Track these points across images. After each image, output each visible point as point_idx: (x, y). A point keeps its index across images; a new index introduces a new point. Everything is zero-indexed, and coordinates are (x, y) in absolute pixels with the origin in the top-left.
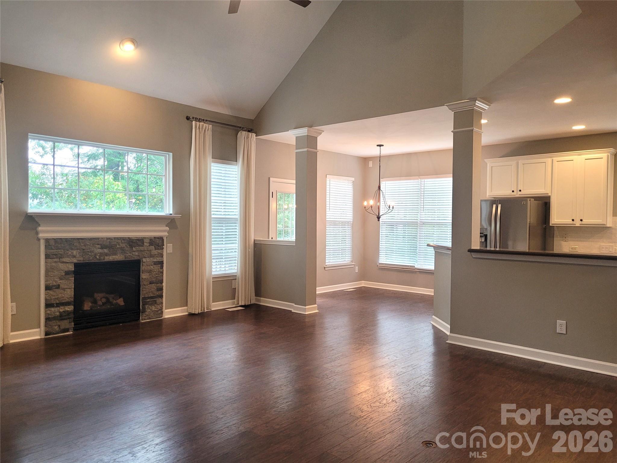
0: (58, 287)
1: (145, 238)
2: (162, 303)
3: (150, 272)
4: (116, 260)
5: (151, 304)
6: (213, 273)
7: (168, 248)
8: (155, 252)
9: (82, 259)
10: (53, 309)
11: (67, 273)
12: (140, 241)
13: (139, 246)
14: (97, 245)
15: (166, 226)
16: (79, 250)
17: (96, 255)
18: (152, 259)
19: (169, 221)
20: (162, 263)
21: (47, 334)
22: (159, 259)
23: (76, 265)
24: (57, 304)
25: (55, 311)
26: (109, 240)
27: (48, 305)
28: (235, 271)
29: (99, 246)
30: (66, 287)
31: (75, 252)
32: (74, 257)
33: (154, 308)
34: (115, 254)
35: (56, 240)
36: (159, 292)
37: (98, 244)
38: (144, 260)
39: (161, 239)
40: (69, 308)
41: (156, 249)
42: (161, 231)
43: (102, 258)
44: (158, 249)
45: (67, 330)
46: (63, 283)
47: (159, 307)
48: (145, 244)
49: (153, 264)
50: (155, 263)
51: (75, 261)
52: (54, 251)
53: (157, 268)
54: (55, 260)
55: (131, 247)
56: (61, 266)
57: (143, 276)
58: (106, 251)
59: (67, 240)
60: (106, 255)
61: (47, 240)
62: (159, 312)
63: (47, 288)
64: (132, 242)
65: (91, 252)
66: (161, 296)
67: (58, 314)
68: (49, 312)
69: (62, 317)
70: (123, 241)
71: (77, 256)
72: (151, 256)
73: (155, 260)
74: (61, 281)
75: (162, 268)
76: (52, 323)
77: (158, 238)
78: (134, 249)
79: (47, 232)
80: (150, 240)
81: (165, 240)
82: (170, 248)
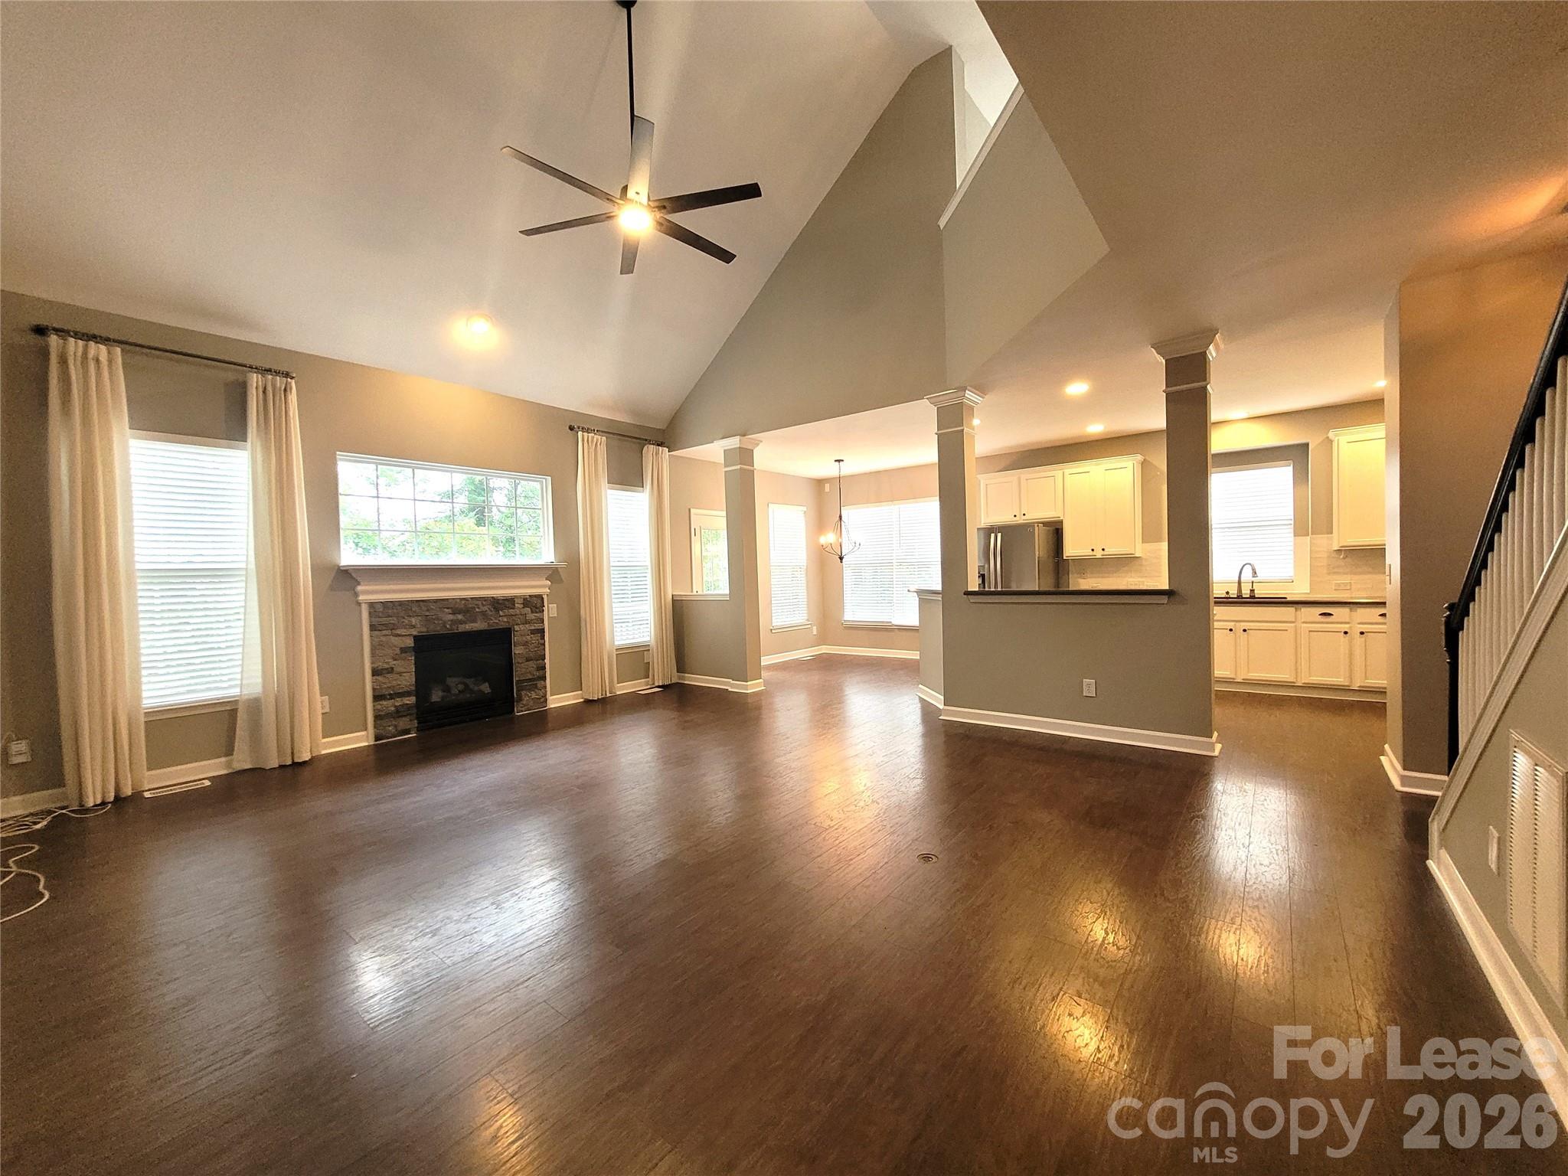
0: (391, 670)
1: (516, 597)
2: (545, 687)
3: (525, 644)
4: (475, 629)
5: (530, 690)
6: (616, 643)
7: (550, 611)
8: (531, 616)
9: (425, 630)
10: (384, 703)
11: (403, 650)
12: (510, 602)
13: (509, 608)
14: (446, 610)
15: (547, 579)
16: (420, 618)
17: (445, 623)
18: (527, 626)
19: (551, 573)
20: (542, 631)
21: (377, 738)
22: (538, 626)
23: (415, 637)
24: (390, 695)
25: (389, 705)
26: (463, 602)
27: (377, 698)
28: (648, 639)
29: (450, 611)
30: (403, 670)
31: (413, 621)
32: (414, 627)
33: (534, 695)
34: (474, 621)
35: (384, 604)
36: (541, 672)
37: (448, 608)
38: (516, 628)
39: (540, 597)
40: (409, 700)
41: (532, 612)
42: (539, 587)
43: (454, 627)
44: (537, 613)
45: (407, 732)
46: (399, 666)
47: (541, 693)
48: (517, 605)
49: (529, 633)
50: (533, 632)
51: (415, 632)
52: (384, 620)
53: (536, 637)
54: (384, 632)
55: (497, 610)
56: (395, 640)
57: (517, 650)
58: (460, 617)
59: (401, 603)
60: (461, 622)
61: (371, 605)
62: (542, 700)
63: (375, 672)
64: (498, 603)
65: (438, 619)
66: (544, 678)
67: (393, 709)
68: (379, 707)
69: (398, 713)
70: (484, 603)
71: (418, 626)
72: (527, 622)
73: (533, 628)
74: (395, 662)
75: (543, 638)
76: (384, 722)
77: (535, 596)
78: (501, 613)
79: (371, 593)
80: (524, 599)
81: (546, 599)
82: (554, 610)
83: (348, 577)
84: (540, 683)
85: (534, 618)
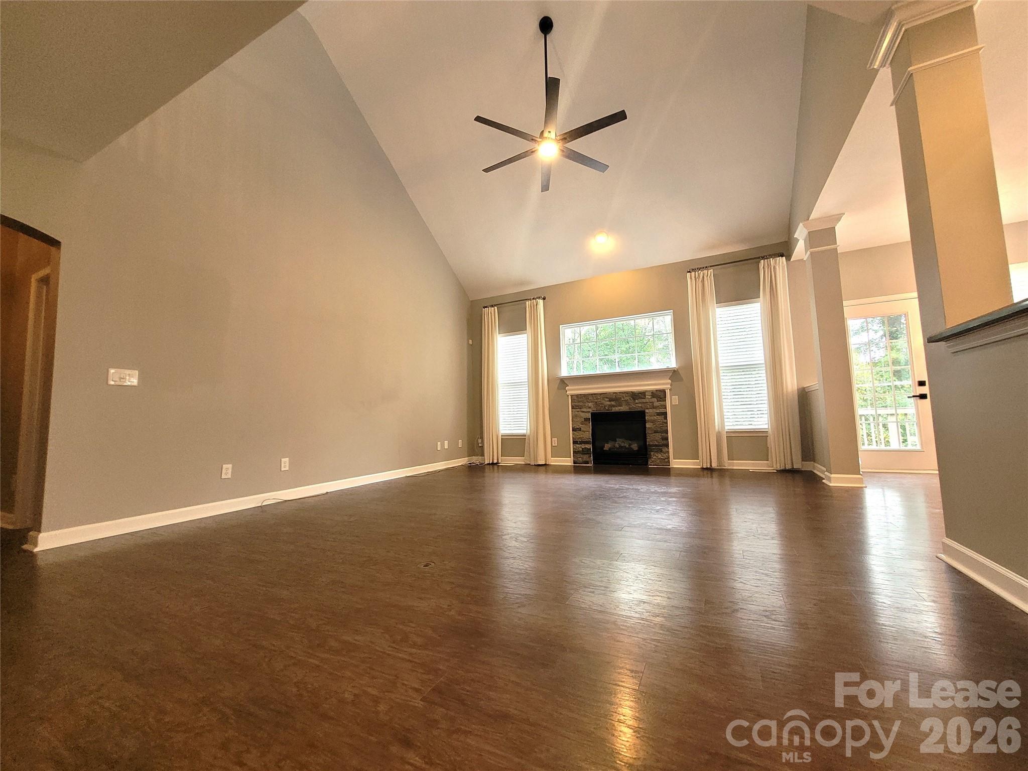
0: (580, 429)
1: (646, 391)
2: (668, 452)
3: (653, 422)
4: (621, 411)
5: (657, 452)
6: (727, 428)
7: (671, 401)
8: (657, 404)
9: (595, 409)
10: (577, 445)
11: (586, 420)
12: (642, 394)
13: (642, 398)
14: (606, 399)
15: (669, 379)
16: (593, 403)
17: (605, 406)
18: (654, 410)
19: (673, 374)
20: (665, 414)
21: (575, 463)
22: (662, 410)
23: (592, 413)
24: (580, 442)
25: (580, 447)
26: (614, 394)
27: (575, 442)
28: (766, 427)
29: (608, 400)
30: (586, 430)
31: (590, 404)
32: (590, 408)
33: (660, 456)
34: (621, 406)
35: (577, 395)
36: (665, 442)
38: (647, 411)
39: (664, 391)
40: (588, 446)
41: (658, 401)
42: (664, 384)
43: (610, 409)
44: (660, 401)
45: (587, 463)
46: (583, 427)
47: (665, 456)
48: (647, 397)
49: (655, 415)
50: (659, 414)
51: (590, 410)
52: (577, 404)
53: (661, 418)
54: (578, 410)
55: (634, 399)
56: (583, 415)
57: (647, 425)
58: (613, 403)
59: (585, 395)
60: (614, 406)
61: (572, 396)
62: (666, 460)
63: (574, 430)
64: (634, 395)
65: (601, 404)
66: (667, 446)
67: (581, 449)
68: (575, 447)
69: (585, 452)
70: (627, 395)
71: (591, 407)
72: (654, 407)
73: (658, 411)
74: (582, 425)
75: (666, 418)
76: (578, 455)
77: (660, 391)
78: (636, 401)
79: (573, 390)
80: (652, 393)
81: (668, 392)
82: (676, 400)
83: (564, 382)
84: (665, 449)
85: (659, 405)
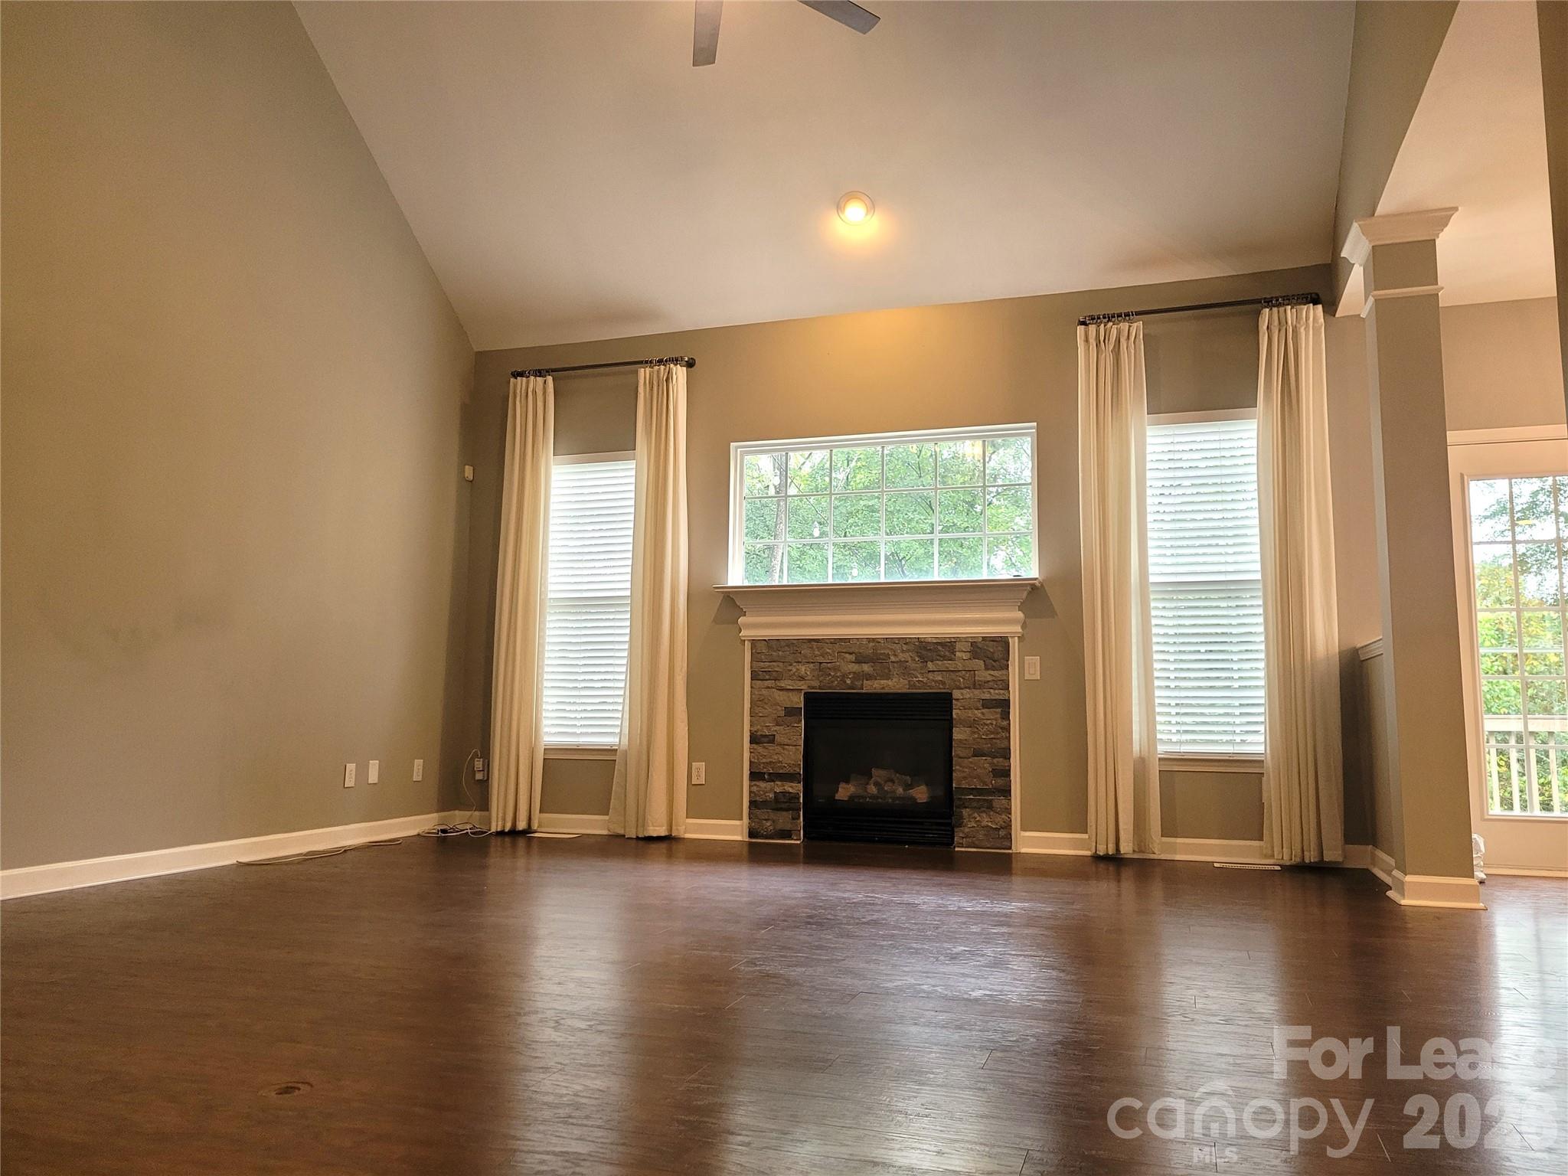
0: (771, 739)
1: (957, 640)
2: (1008, 811)
3: (972, 724)
4: (886, 690)
5: (978, 809)
7: (1022, 670)
8: (984, 675)
9: (816, 684)
10: (762, 784)
11: (791, 712)
12: (946, 647)
13: (944, 658)
14: (847, 655)
15: (1019, 609)
16: (811, 665)
17: (844, 676)
18: (977, 692)
19: (1023, 596)
20: (1005, 704)
21: (752, 834)
22: (996, 694)
23: (809, 698)
24: (770, 774)
25: (770, 789)
26: (871, 644)
27: (755, 776)
28: (1261, 749)
29: (852, 657)
30: (787, 741)
31: (803, 669)
32: (802, 678)
33: (986, 821)
34: (888, 677)
35: (767, 642)
36: (1000, 782)
37: (850, 654)
38: (956, 694)
39: (1003, 642)
40: (791, 787)
41: (987, 669)
42: (1004, 622)
43: (858, 683)
44: (994, 669)
45: (787, 834)
46: (782, 734)
47: (1000, 819)
48: (958, 654)
49: (979, 705)
50: (987, 704)
51: (804, 686)
52: (766, 665)
53: (992, 715)
54: (769, 683)
55: (924, 660)
56: (780, 696)
57: (958, 734)
58: (866, 668)
59: (790, 643)
60: (869, 677)
61: (754, 642)
62: (1002, 833)
63: (754, 739)
64: (925, 648)
65: (834, 669)
66: (1006, 792)
67: (772, 795)
68: (755, 789)
69: (784, 803)
70: (905, 647)
71: (805, 679)
72: (975, 685)
73: (987, 696)
74: (777, 728)
75: (1006, 715)
76: (761, 813)
77: (994, 640)
78: (930, 665)
79: (757, 626)
80: (972, 644)
81: (1014, 645)
82: (1033, 666)
83: (734, 602)
84: (999, 801)
85: (989, 678)
